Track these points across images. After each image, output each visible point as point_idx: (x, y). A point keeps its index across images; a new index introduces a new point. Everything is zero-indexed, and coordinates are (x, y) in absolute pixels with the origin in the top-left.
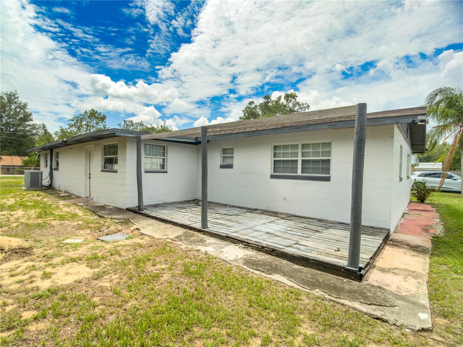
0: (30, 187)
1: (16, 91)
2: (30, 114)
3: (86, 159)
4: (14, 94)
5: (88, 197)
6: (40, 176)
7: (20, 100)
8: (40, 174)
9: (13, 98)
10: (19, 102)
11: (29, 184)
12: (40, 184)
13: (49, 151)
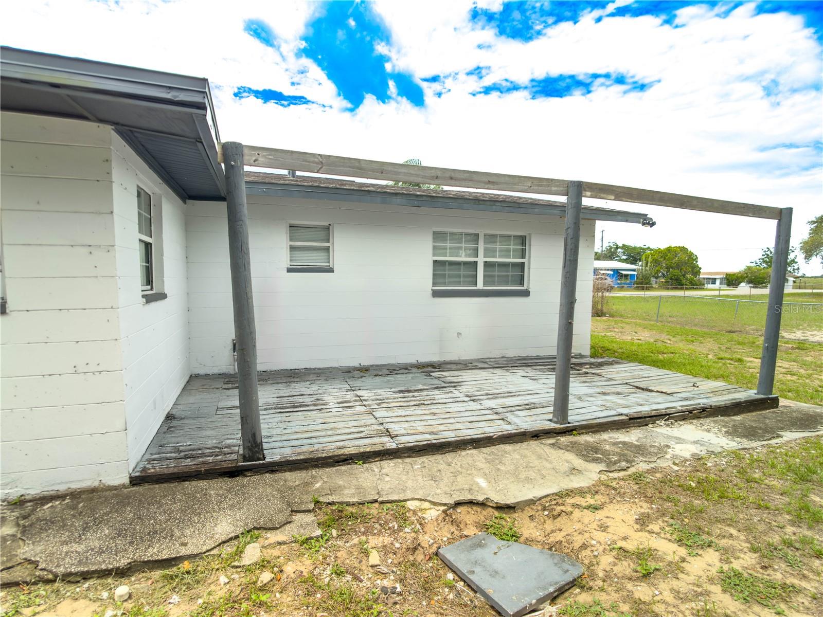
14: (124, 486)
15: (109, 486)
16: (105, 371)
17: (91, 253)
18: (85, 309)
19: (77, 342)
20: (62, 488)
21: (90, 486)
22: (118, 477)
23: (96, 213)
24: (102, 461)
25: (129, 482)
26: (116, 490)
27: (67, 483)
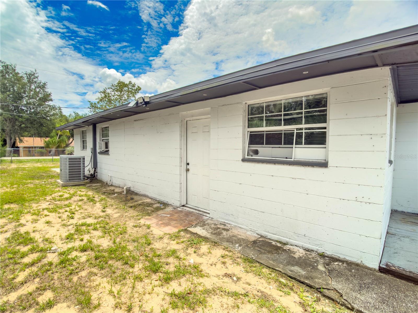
0: (69, 180)
1: (36, 71)
2: (50, 94)
3: (181, 136)
4: (34, 73)
5: (183, 206)
6: (82, 163)
7: (39, 80)
8: (82, 160)
9: (32, 77)
10: (39, 82)
11: (68, 176)
12: (82, 175)
13: (91, 127)
14: (375, 270)
15: (366, 266)
16: (373, 203)
17: (371, 138)
18: (365, 168)
19: (359, 185)
20: (342, 257)
21: (356, 262)
22: (372, 263)
23: (376, 116)
24: (365, 251)
25: (378, 269)
26: (371, 270)
27: (344, 255)
